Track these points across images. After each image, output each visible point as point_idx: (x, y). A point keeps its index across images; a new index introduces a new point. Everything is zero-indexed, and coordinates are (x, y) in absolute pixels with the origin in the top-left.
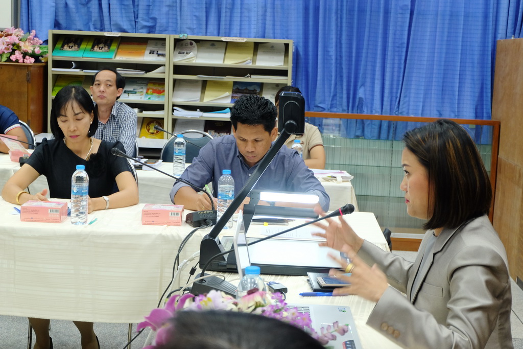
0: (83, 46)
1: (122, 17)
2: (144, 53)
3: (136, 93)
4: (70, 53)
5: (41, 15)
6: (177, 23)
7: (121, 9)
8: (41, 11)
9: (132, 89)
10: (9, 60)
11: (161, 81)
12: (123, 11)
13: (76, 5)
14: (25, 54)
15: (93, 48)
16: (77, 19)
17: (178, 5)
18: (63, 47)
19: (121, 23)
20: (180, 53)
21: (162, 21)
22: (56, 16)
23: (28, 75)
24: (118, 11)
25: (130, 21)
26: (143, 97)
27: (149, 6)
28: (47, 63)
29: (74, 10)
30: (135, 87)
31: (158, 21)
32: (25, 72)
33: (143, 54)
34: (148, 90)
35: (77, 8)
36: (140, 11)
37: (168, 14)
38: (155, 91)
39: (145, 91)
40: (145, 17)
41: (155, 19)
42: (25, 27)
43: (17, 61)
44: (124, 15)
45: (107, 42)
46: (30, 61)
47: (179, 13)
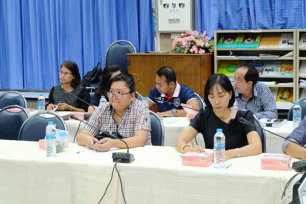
0: (237, 40)
1: (264, 19)
2: (279, 42)
3: (273, 71)
4: (229, 46)
5: (210, 20)
6: (302, 21)
7: (263, 13)
8: (210, 18)
9: (270, 68)
10: (189, 52)
11: (291, 62)
12: (264, 15)
13: (233, 12)
14: (199, 48)
15: (244, 41)
16: (233, 22)
17: (303, 8)
18: (224, 41)
19: (263, 23)
20: (304, 42)
21: (291, 19)
22: (219, 21)
23: (201, 61)
24: (261, 14)
25: (269, 21)
26: (278, 73)
27: (282, 9)
28: (213, 52)
29: (231, 16)
30: (273, 66)
31: (289, 20)
32: (199, 59)
33: (277, 43)
34: (282, 68)
35: (233, 15)
36: (276, 14)
37: (295, 14)
38: (287, 69)
39: (280, 69)
40: (280, 18)
41: (286, 19)
42: (200, 29)
43: (194, 53)
44: (265, 17)
45: (253, 36)
46: (202, 52)
47: (303, 14)
